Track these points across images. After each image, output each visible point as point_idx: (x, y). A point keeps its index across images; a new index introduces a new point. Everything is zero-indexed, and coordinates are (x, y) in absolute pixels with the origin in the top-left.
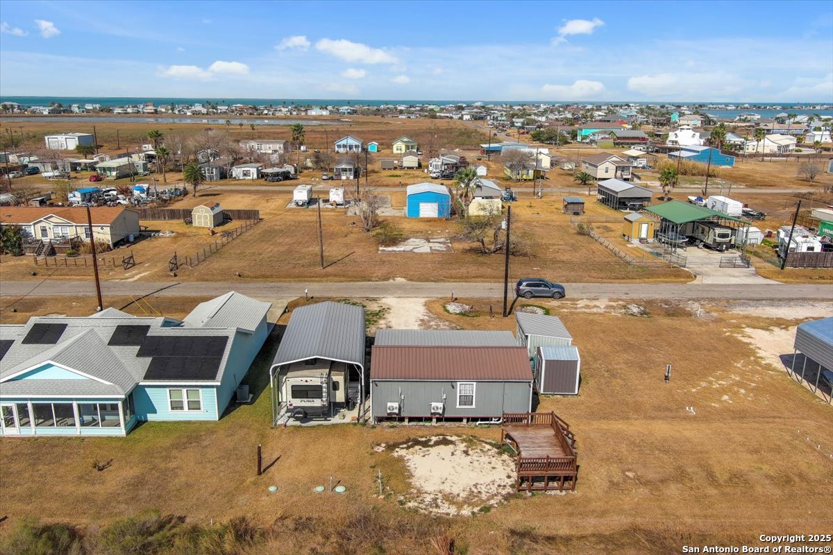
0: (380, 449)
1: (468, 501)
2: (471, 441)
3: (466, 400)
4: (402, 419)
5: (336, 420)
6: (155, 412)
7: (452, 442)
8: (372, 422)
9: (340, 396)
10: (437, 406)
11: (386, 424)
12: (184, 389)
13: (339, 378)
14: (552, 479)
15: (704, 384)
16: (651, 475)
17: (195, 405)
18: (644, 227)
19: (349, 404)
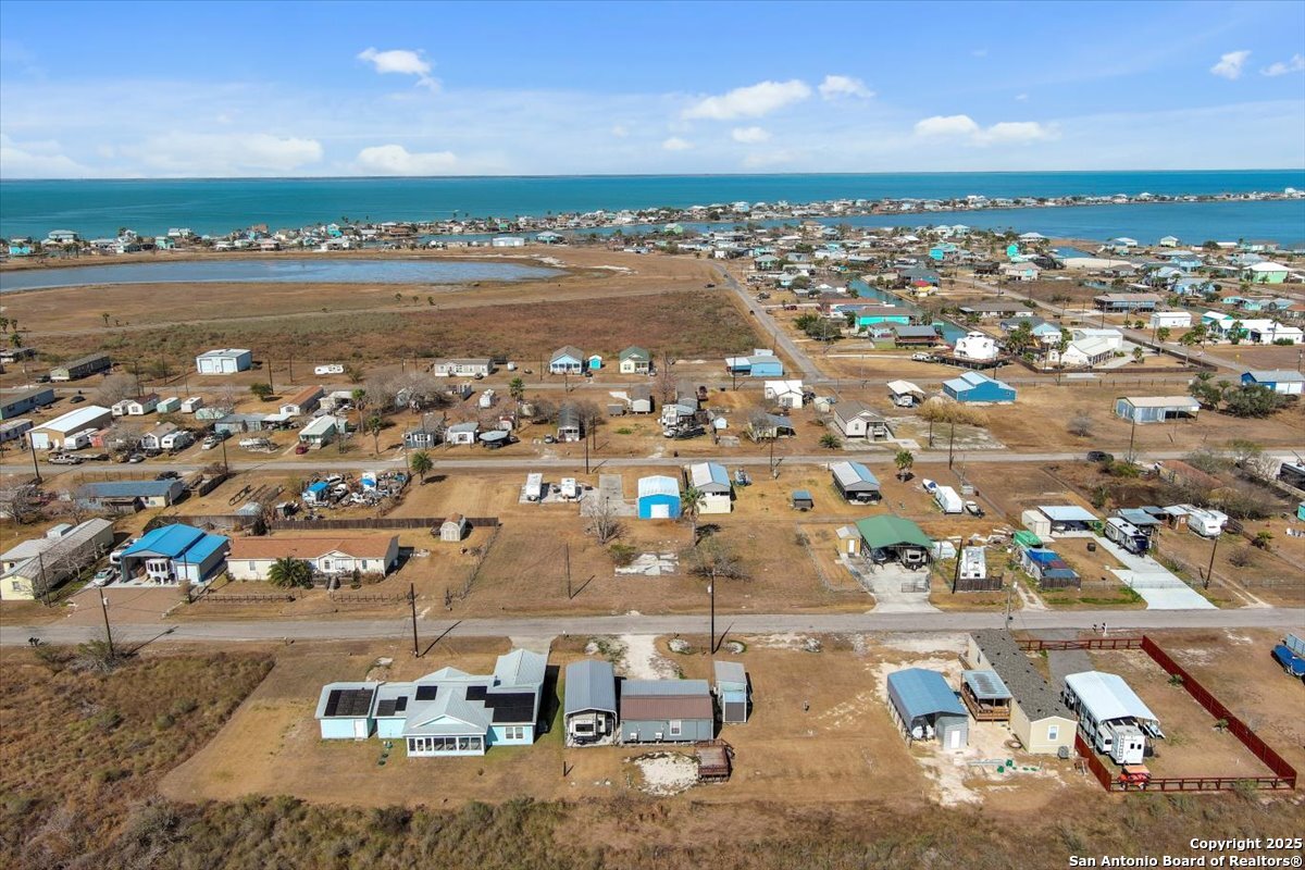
0: (627, 760)
1: (673, 788)
2: (678, 755)
3: (675, 731)
4: (639, 742)
5: (600, 743)
6: (496, 740)
7: (666, 756)
8: (621, 744)
9: (603, 729)
10: (659, 735)
11: (629, 745)
12: (514, 726)
13: (602, 719)
14: (718, 776)
15: (829, 713)
16: (769, 773)
17: (520, 736)
18: (852, 543)
19: (608, 733)
